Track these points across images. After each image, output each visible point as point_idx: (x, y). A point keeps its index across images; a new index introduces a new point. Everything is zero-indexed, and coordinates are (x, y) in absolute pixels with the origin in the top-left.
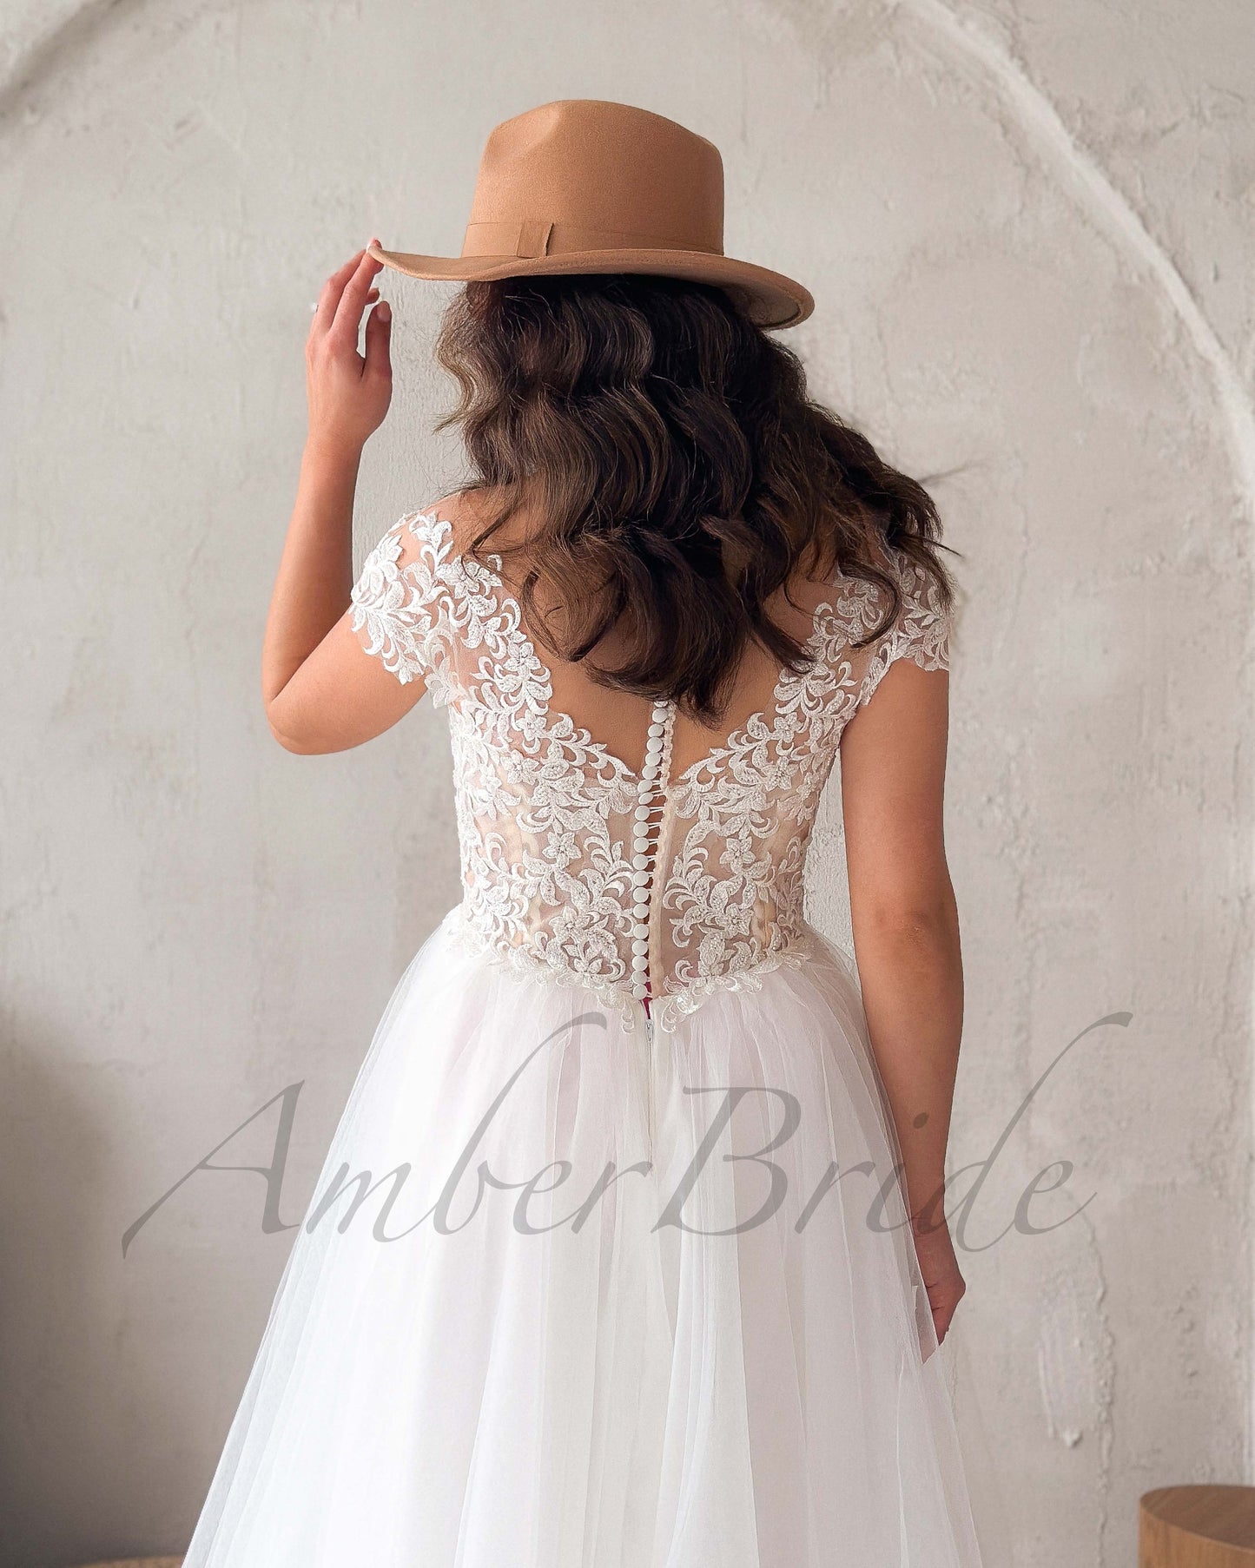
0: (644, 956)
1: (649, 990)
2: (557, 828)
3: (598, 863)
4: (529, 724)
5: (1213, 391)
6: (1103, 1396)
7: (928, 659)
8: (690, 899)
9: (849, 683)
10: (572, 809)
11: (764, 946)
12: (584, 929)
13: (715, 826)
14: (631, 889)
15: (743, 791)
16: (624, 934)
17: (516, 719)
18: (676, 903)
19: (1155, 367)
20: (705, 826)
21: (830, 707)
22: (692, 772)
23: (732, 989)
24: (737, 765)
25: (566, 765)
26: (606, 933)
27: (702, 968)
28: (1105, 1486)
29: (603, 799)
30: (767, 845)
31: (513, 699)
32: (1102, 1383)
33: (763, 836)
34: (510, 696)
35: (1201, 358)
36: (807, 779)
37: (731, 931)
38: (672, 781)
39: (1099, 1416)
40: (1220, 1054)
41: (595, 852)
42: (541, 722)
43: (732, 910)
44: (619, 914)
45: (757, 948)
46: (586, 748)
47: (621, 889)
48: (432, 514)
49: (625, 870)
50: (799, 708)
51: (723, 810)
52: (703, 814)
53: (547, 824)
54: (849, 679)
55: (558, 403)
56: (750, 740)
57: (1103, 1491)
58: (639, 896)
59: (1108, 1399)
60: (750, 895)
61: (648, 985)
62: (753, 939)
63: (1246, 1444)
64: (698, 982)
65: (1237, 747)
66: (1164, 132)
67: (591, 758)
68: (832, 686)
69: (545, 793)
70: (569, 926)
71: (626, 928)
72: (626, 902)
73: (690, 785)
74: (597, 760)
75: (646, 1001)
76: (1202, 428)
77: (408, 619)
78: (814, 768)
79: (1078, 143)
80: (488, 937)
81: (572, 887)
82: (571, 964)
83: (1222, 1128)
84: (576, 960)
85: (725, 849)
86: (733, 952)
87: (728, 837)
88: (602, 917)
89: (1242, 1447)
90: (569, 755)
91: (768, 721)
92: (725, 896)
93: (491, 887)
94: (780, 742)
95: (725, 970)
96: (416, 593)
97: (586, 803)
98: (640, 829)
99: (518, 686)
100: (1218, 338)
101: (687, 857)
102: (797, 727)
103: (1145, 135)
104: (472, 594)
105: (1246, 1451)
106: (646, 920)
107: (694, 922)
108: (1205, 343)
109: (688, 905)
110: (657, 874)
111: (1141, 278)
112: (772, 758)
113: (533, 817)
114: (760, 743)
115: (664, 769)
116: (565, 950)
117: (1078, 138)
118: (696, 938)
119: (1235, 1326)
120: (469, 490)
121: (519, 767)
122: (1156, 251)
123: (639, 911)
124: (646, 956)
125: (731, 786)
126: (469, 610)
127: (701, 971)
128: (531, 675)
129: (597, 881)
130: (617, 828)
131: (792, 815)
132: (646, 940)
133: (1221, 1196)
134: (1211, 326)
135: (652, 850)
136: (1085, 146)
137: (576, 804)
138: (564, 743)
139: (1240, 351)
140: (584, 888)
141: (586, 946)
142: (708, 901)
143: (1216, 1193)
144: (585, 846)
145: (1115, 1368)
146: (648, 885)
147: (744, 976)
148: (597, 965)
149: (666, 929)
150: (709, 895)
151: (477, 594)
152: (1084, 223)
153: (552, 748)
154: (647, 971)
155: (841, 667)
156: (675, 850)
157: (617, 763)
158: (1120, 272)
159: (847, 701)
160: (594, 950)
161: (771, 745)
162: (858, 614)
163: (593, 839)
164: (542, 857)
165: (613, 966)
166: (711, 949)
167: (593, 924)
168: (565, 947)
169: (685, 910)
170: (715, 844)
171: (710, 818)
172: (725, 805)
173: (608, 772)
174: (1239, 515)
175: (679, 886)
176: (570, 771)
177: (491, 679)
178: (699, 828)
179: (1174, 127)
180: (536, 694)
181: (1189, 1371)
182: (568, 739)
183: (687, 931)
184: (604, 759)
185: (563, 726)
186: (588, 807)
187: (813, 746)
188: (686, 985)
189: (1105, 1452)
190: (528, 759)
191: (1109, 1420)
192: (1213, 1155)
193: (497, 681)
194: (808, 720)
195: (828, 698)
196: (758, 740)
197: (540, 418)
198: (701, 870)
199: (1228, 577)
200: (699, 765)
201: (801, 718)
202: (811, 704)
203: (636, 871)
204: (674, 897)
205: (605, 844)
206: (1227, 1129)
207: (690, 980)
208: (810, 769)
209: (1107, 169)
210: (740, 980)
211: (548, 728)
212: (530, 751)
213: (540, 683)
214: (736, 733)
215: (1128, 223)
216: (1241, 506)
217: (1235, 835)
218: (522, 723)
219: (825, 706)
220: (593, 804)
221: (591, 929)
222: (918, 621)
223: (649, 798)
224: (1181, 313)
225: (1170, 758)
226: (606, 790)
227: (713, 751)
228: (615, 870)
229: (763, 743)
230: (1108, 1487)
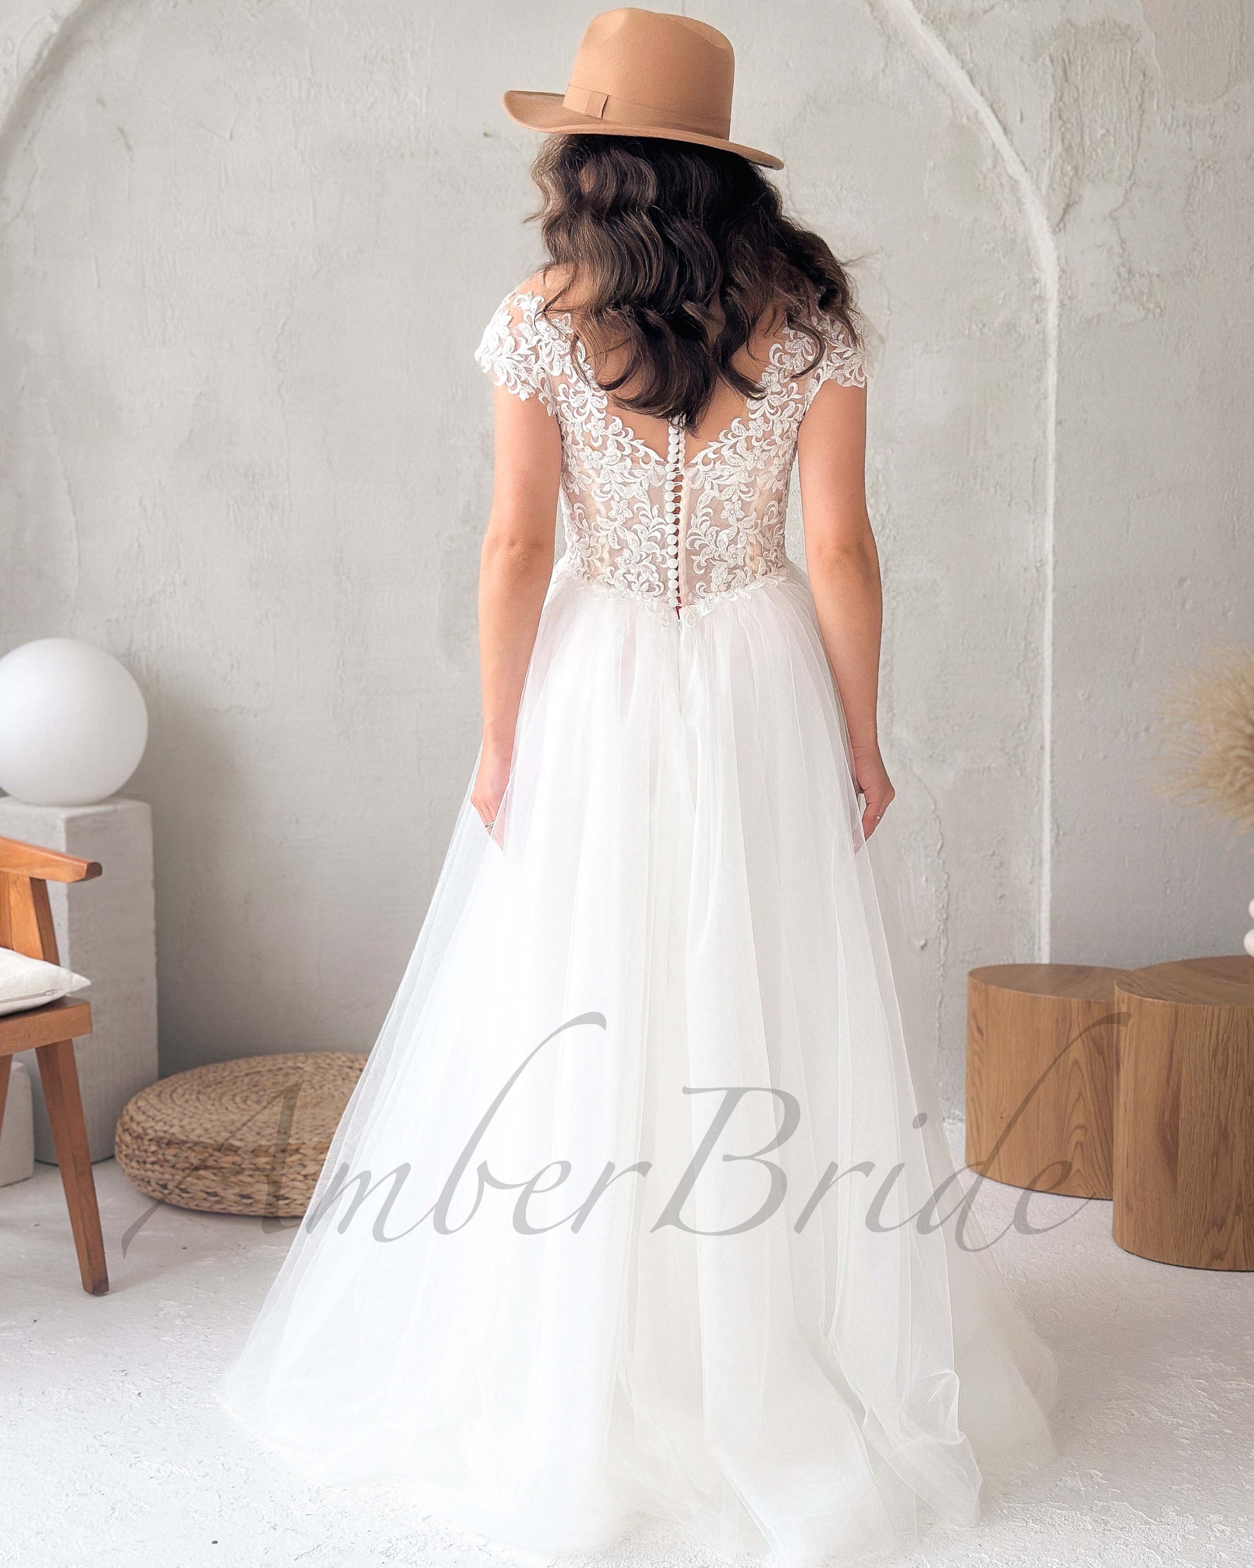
0: (676, 579)
1: (679, 601)
2: (617, 498)
3: (643, 519)
4: (595, 426)
5: (1019, 202)
6: (941, 915)
7: (846, 379)
8: (704, 542)
9: (797, 397)
10: (625, 484)
11: (754, 572)
12: (637, 563)
13: (716, 493)
14: (666, 536)
15: (732, 470)
16: (662, 566)
17: (585, 424)
18: (695, 546)
19: (979, 185)
20: (709, 493)
21: (787, 413)
22: (699, 458)
23: (732, 600)
24: (725, 452)
25: (619, 454)
26: (652, 566)
27: (713, 588)
28: (942, 975)
29: (644, 477)
30: (752, 507)
31: (582, 411)
32: (940, 906)
33: (748, 500)
34: (580, 409)
35: (1011, 178)
36: (776, 461)
37: (732, 563)
38: (687, 465)
39: (939, 927)
40: (1022, 677)
41: (641, 513)
42: (602, 424)
43: (732, 549)
44: (658, 552)
45: (749, 574)
46: (631, 442)
47: (658, 535)
48: (530, 293)
49: (662, 523)
50: (764, 415)
51: (719, 483)
52: (707, 486)
53: (610, 495)
54: (797, 394)
55: (597, 219)
56: (734, 436)
57: (941, 979)
58: (671, 540)
59: (944, 917)
60: (742, 539)
61: (679, 598)
62: (746, 568)
63: (1037, 941)
64: (711, 596)
65: (1035, 460)
66: (985, 12)
67: (635, 449)
68: (785, 399)
69: (607, 474)
70: (628, 561)
71: (664, 561)
72: (663, 545)
73: (697, 467)
74: (638, 451)
75: (678, 608)
76: (1012, 229)
77: (520, 359)
78: (780, 454)
79: (925, 19)
80: (578, 571)
81: (629, 536)
82: (629, 587)
83: (1023, 728)
84: (633, 584)
85: (724, 509)
86: (733, 576)
87: (726, 501)
88: (648, 555)
89: (1034, 944)
90: (620, 447)
91: (745, 424)
92: (726, 539)
93: (579, 539)
94: (754, 437)
95: (729, 587)
96: (523, 341)
97: (632, 480)
98: (669, 497)
99: (585, 401)
100: (1023, 164)
101: (699, 514)
102: (764, 427)
103: (971, 15)
104: (554, 340)
105: (1036, 947)
106: (676, 556)
107: (707, 557)
108: (1014, 168)
109: (702, 546)
110: (681, 526)
111: (968, 119)
112: (750, 448)
113: (601, 491)
114: (740, 438)
115: (681, 456)
116: (625, 578)
117: (924, 15)
118: (709, 568)
119: (1030, 863)
120: (547, 268)
121: (590, 458)
122: (981, 99)
123: (672, 550)
124: (677, 579)
125: (724, 467)
126: (553, 351)
127: (713, 589)
128: (594, 392)
129: (644, 532)
130: (654, 495)
131: (768, 486)
132: (677, 569)
133: (1021, 774)
134: (1018, 155)
135: (677, 511)
136: (929, 22)
137: (627, 481)
138: (617, 438)
139: (1038, 173)
140: (636, 536)
141: (639, 575)
142: (715, 543)
143: (1019, 773)
144: (635, 509)
145: (949, 895)
146: (676, 533)
147: (739, 590)
148: (645, 587)
149: (689, 562)
150: (716, 540)
151: (558, 339)
152: (929, 78)
153: (609, 442)
154: (678, 589)
155: (790, 386)
156: (692, 511)
157: (652, 453)
158: (954, 114)
159: (797, 409)
160: (644, 577)
161: (748, 439)
162: (800, 350)
163: (640, 504)
164: (608, 517)
165: (656, 587)
166: (719, 574)
167: (642, 560)
168: (626, 575)
169: (701, 550)
170: (716, 506)
171: (712, 488)
172: (722, 479)
173: (646, 460)
174: (1037, 292)
175: (695, 534)
176: (623, 458)
177: (567, 400)
178: (706, 494)
179: (992, 7)
180: (599, 406)
181: (999, 895)
182: (619, 434)
183: (703, 564)
184: (643, 449)
185: (616, 426)
186: (635, 483)
187: (778, 441)
188: (703, 598)
189: (942, 952)
190: (596, 452)
191: (945, 931)
192: (1017, 747)
193: (571, 400)
194: (771, 422)
195: (784, 407)
196: (739, 436)
197: (587, 230)
198: (709, 522)
199: (1029, 337)
200: (703, 453)
201: (767, 421)
202: (772, 411)
203: (668, 524)
204: (693, 541)
205: (648, 507)
206: (1026, 729)
207: (704, 594)
208: (777, 455)
209: (945, 39)
210: (737, 594)
211: (606, 428)
212: (596, 445)
213: (600, 397)
214: (725, 431)
215: (960, 78)
216: (1038, 286)
217: (1033, 522)
218: (589, 426)
219: (782, 411)
220: (638, 481)
221: (641, 563)
222: (840, 355)
223: (673, 476)
224: (997, 145)
225: (988, 469)
226: (646, 471)
227: (711, 444)
228: (655, 524)
229: (743, 438)
230: (944, 976)
